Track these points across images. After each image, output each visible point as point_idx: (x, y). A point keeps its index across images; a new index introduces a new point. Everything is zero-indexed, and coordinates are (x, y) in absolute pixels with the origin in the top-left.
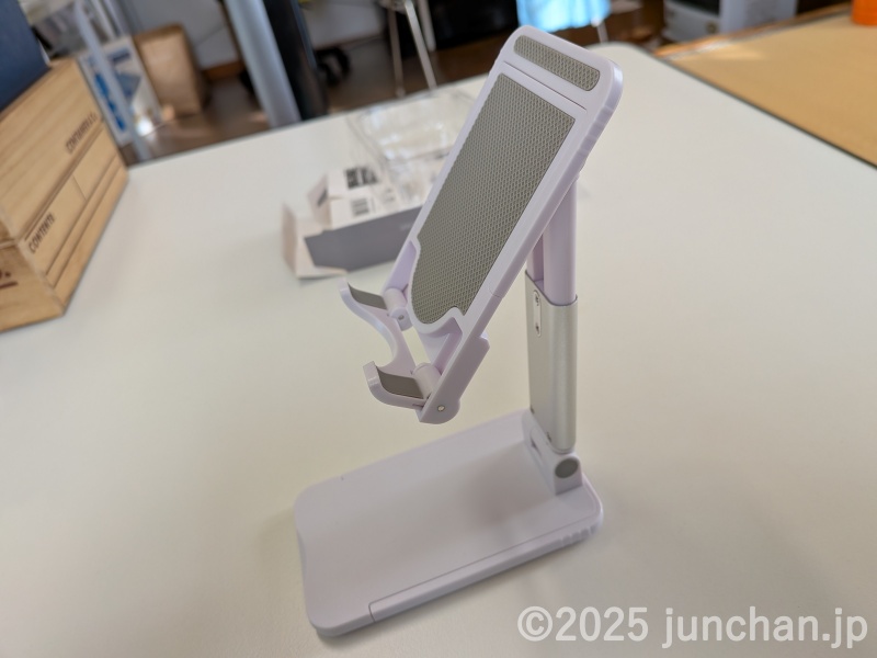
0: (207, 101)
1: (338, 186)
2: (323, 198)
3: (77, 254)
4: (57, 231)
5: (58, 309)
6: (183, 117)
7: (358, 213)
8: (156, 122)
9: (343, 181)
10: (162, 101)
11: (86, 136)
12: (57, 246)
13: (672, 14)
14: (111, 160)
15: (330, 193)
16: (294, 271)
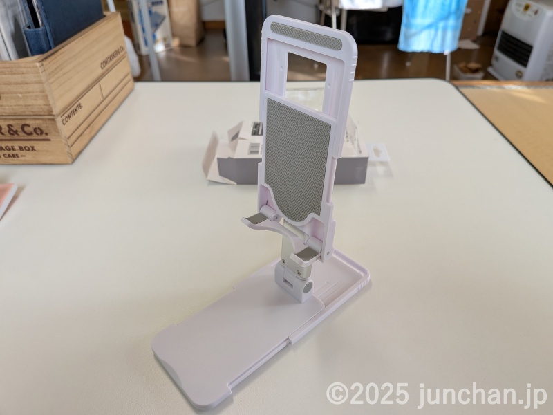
0: (201, 41)
1: (246, 132)
2: (235, 137)
3: (90, 129)
4: (82, 114)
5: (70, 160)
6: (184, 47)
7: (252, 152)
8: (167, 45)
9: (251, 129)
10: (174, 35)
11: (114, 60)
12: (79, 123)
13: (497, 59)
14: (126, 76)
15: (240, 136)
16: (207, 176)
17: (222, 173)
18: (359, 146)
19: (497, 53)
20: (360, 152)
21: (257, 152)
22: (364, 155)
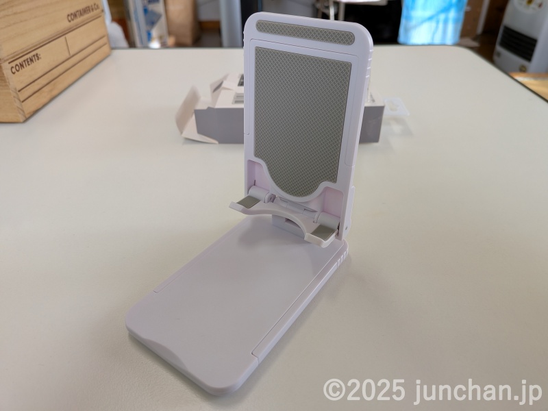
1: (232, 85)
2: (218, 87)
4: (39, 66)
5: (21, 118)
7: (237, 102)
10: (170, 33)
11: (86, 16)
12: (36, 77)
13: (499, 54)
14: (101, 38)
15: (223, 85)
16: (182, 133)
17: (201, 130)
18: (371, 96)
19: (499, 48)
20: (373, 101)
21: (242, 102)
22: (378, 104)
